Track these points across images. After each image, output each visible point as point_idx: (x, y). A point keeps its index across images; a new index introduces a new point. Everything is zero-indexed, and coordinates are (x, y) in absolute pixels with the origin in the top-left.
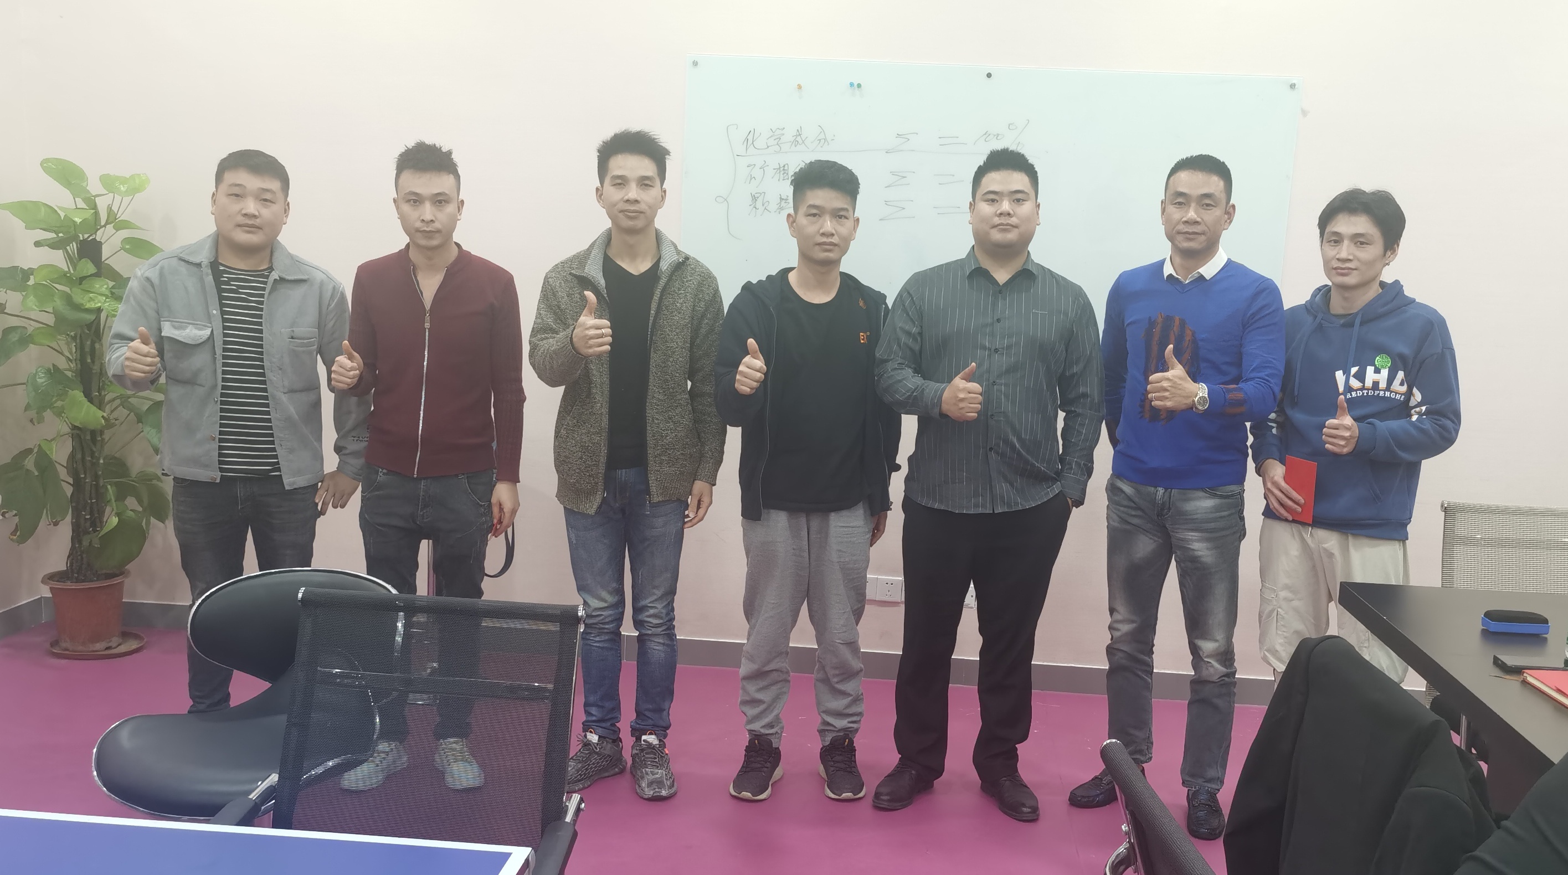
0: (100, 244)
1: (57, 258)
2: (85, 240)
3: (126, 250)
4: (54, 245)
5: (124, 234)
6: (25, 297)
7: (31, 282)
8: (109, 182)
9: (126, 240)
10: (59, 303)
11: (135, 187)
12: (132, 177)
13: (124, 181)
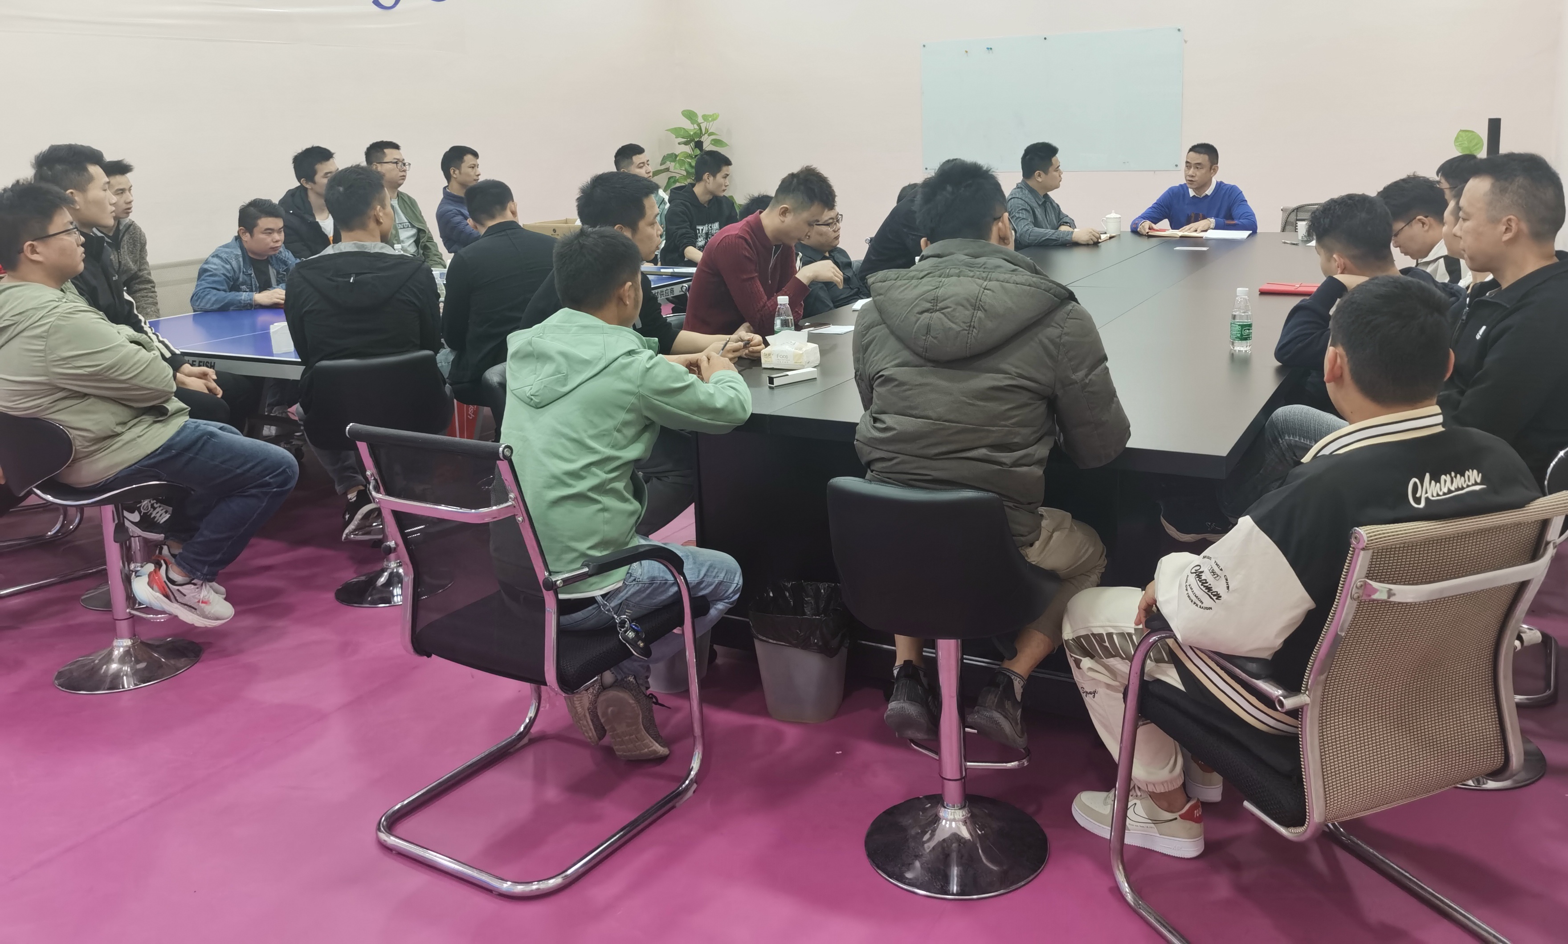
0: (702, 142)
1: (687, 149)
2: (698, 141)
3: (712, 144)
4: (686, 143)
5: (713, 137)
6: (676, 164)
7: (678, 159)
8: (705, 117)
9: (713, 140)
10: (687, 166)
11: (713, 118)
12: (713, 115)
13: (710, 116)
